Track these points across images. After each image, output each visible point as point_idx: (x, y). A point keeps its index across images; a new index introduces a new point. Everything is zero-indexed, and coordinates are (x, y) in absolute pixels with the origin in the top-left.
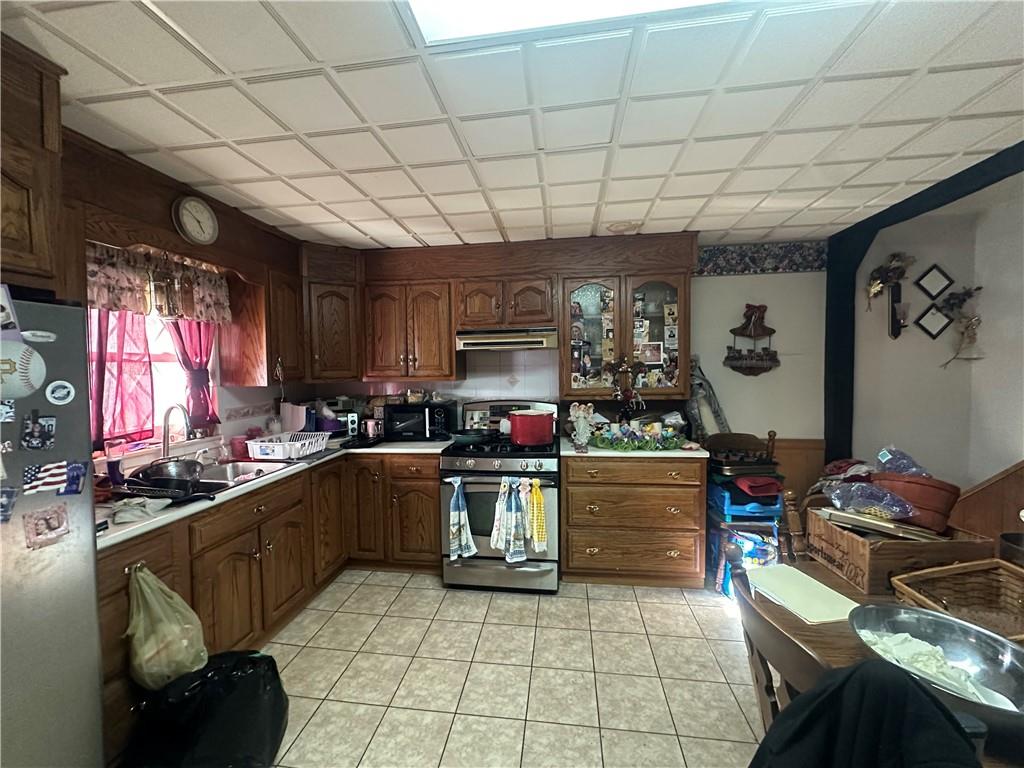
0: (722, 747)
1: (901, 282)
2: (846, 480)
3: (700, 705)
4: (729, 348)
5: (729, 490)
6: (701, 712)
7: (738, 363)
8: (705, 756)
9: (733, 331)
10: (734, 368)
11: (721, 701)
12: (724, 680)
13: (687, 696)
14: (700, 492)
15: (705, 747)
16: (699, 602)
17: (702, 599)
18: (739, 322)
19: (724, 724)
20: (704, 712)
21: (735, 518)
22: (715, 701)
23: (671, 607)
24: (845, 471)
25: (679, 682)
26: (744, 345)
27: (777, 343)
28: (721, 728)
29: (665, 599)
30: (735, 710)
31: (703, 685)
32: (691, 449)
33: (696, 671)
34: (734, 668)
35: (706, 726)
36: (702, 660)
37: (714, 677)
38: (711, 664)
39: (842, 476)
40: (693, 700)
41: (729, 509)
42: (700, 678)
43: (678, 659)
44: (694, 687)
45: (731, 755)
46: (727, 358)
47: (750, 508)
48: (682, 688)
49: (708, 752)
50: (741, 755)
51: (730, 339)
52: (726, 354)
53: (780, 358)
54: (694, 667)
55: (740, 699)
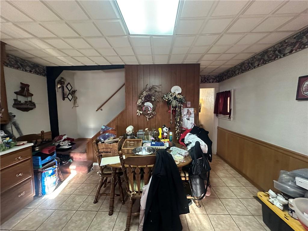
0: (95, 221)
1: (64, 85)
2: (63, 141)
3: (79, 222)
4: (14, 100)
5: (39, 156)
6: (81, 223)
7: (20, 106)
8: (95, 227)
9: (16, 93)
10: (18, 108)
11: (81, 215)
12: (75, 211)
13: (73, 225)
14: (31, 161)
15: (93, 226)
16: (38, 205)
17: (37, 203)
18: (18, 89)
19: (88, 217)
20: (82, 222)
21: (43, 165)
22: (80, 217)
23: (30, 216)
24: (62, 139)
25: (66, 226)
26: (22, 99)
27: (34, 99)
28: (89, 219)
29: (23, 217)
30: (86, 213)
31: (73, 218)
32: (24, 144)
33: (66, 218)
34: (73, 206)
35: (87, 223)
36: (64, 214)
37: (72, 213)
38: (67, 212)
39: (62, 140)
40: (76, 223)
41: (41, 163)
42: (70, 218)
43: (57, 223)
44: (72, 221)
45: (98, 219)
46: (14, 104)
47: (48, 158)
48: (70, 225)
49: (94, 225)
50: (99, 217)
51: (15, 96)
52: (14, 103)
53: (36, 105)
54: (65, 218)
55: (84, 210)
